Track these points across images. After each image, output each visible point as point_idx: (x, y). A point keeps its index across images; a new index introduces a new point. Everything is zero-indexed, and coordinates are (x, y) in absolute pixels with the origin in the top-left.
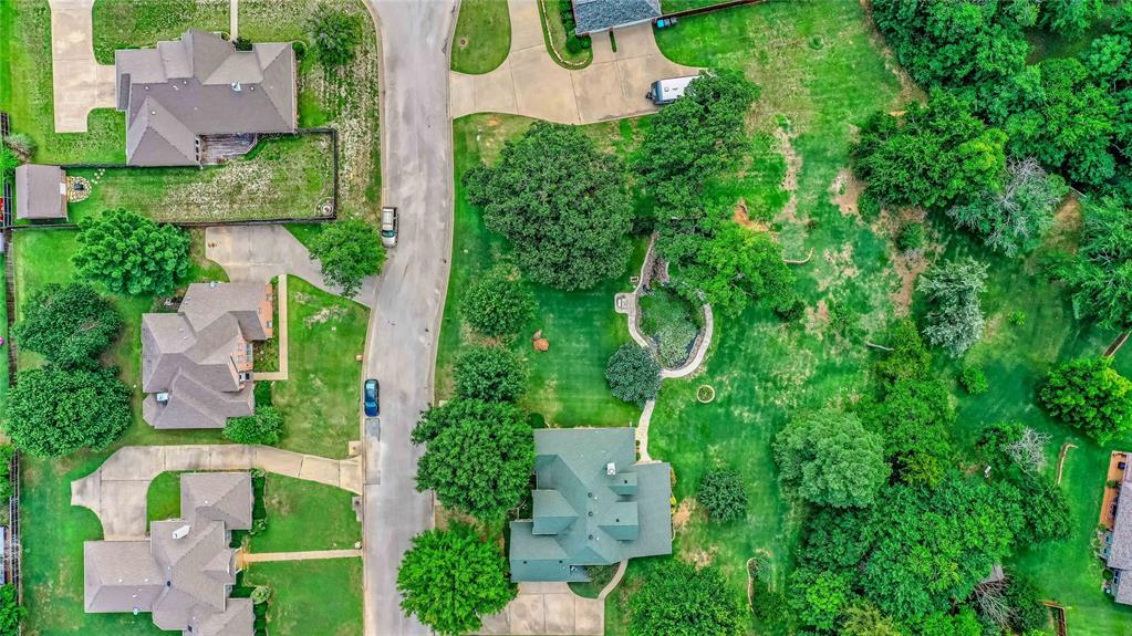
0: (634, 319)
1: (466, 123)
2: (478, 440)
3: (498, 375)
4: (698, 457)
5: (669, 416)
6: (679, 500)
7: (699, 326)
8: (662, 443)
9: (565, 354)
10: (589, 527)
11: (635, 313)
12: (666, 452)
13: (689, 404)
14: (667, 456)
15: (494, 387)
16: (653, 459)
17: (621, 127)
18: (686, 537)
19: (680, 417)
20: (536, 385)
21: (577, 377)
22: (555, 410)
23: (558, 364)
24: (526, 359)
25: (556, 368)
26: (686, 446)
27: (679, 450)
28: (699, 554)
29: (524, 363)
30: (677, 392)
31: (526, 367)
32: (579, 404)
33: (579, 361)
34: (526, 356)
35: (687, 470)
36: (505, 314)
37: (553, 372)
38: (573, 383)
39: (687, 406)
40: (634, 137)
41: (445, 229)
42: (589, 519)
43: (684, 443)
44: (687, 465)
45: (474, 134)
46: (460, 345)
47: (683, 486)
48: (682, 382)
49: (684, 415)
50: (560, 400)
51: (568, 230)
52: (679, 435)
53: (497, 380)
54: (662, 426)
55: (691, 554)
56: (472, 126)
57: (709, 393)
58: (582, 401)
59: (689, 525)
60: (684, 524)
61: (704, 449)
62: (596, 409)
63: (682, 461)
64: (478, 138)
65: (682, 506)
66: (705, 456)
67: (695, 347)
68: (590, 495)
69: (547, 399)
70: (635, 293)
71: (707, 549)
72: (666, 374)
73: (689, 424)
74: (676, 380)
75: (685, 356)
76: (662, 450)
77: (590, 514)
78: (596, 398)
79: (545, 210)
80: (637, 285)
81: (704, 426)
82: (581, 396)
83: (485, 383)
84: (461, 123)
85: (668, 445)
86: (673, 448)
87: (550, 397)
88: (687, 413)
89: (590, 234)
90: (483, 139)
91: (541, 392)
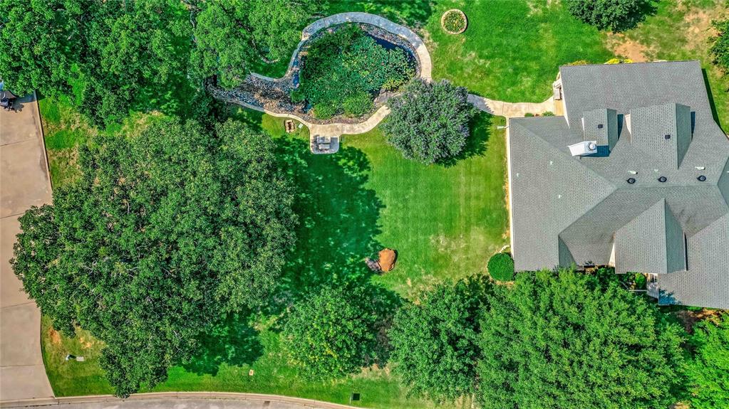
0: (347, 126)
1: (60, 376)
2: (559, 385)
3: (436, 334)
4: (546, 30)
5: (487, 73)
6: (611, 55)
7: (356, 34)
8: (527, 82)
9: (400, 225)
10: (684, 183)
11: (339, 125)
12: (540, 76)
13: (469, 46)
14: (547, 74)
15: (453, 341)
16: (551, 93)
17: (58, 147)
18: (664, 45)
19: (488, 58)
20: (447, 266)
21: (433, 207)
22: (482, 238)
23: (415, 233)
24: (409, 283)
25: (422, 237)
26: (530, 48)
27: (537, 59)
28: (688, 25)
29: (414, 285)
30: (452, 63)
31: (420, 281)
32: (473, 203)
33: (411, 204)
34: (404, 282)
35: (564, 46)
36: (337, 322)
37: (427, 241)
38: (442, 211)
39: (473, 48)
40: (73, 128)
41: (220, 404)
42: (671, 182)
43: (526, 51)
44: (558, 46)
45: (74, 367)
46: (390, 379)
47: (589, 50)
48: (436, 57)
49: (485, 53)
50: (467, 230)
51: (184, 225)
52: (514, 59)
53: (444, 338)
54: (502, 84)
55: (689, 37)
56: (63, 369)
57: (453, 16)
58: (468, 198)
59: (646, 42)
60: (645, 48)
61: (535, 21)
62: (481, 178)
63: (552, 53)
64: (80, 359)
65: (619, 50)
66: (545, 20)
67: (387, 38)
68: (631, 181)
69: (467, 249)
70: (310, 125)
71: (681, 14)
72: (426, 73)
73: (499, 45)
74: (435, 64)
75: (399, 51)
76: (538, 81)
77: (663, 179)
78: (463, 179)
79: (146, 267)
80: (299, 123)
81: (502, 24)
82: (462, 201)
83: (450, 359)
84: (60, 384)
85: (529, 74)
86: (534, 66)
87: (463, 245)
88: (482, 48)
89: (191, 189)
90: (82, 352)
91: (455, 259)
